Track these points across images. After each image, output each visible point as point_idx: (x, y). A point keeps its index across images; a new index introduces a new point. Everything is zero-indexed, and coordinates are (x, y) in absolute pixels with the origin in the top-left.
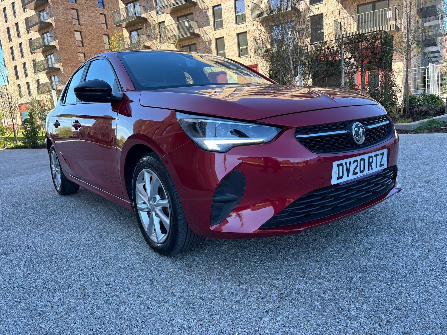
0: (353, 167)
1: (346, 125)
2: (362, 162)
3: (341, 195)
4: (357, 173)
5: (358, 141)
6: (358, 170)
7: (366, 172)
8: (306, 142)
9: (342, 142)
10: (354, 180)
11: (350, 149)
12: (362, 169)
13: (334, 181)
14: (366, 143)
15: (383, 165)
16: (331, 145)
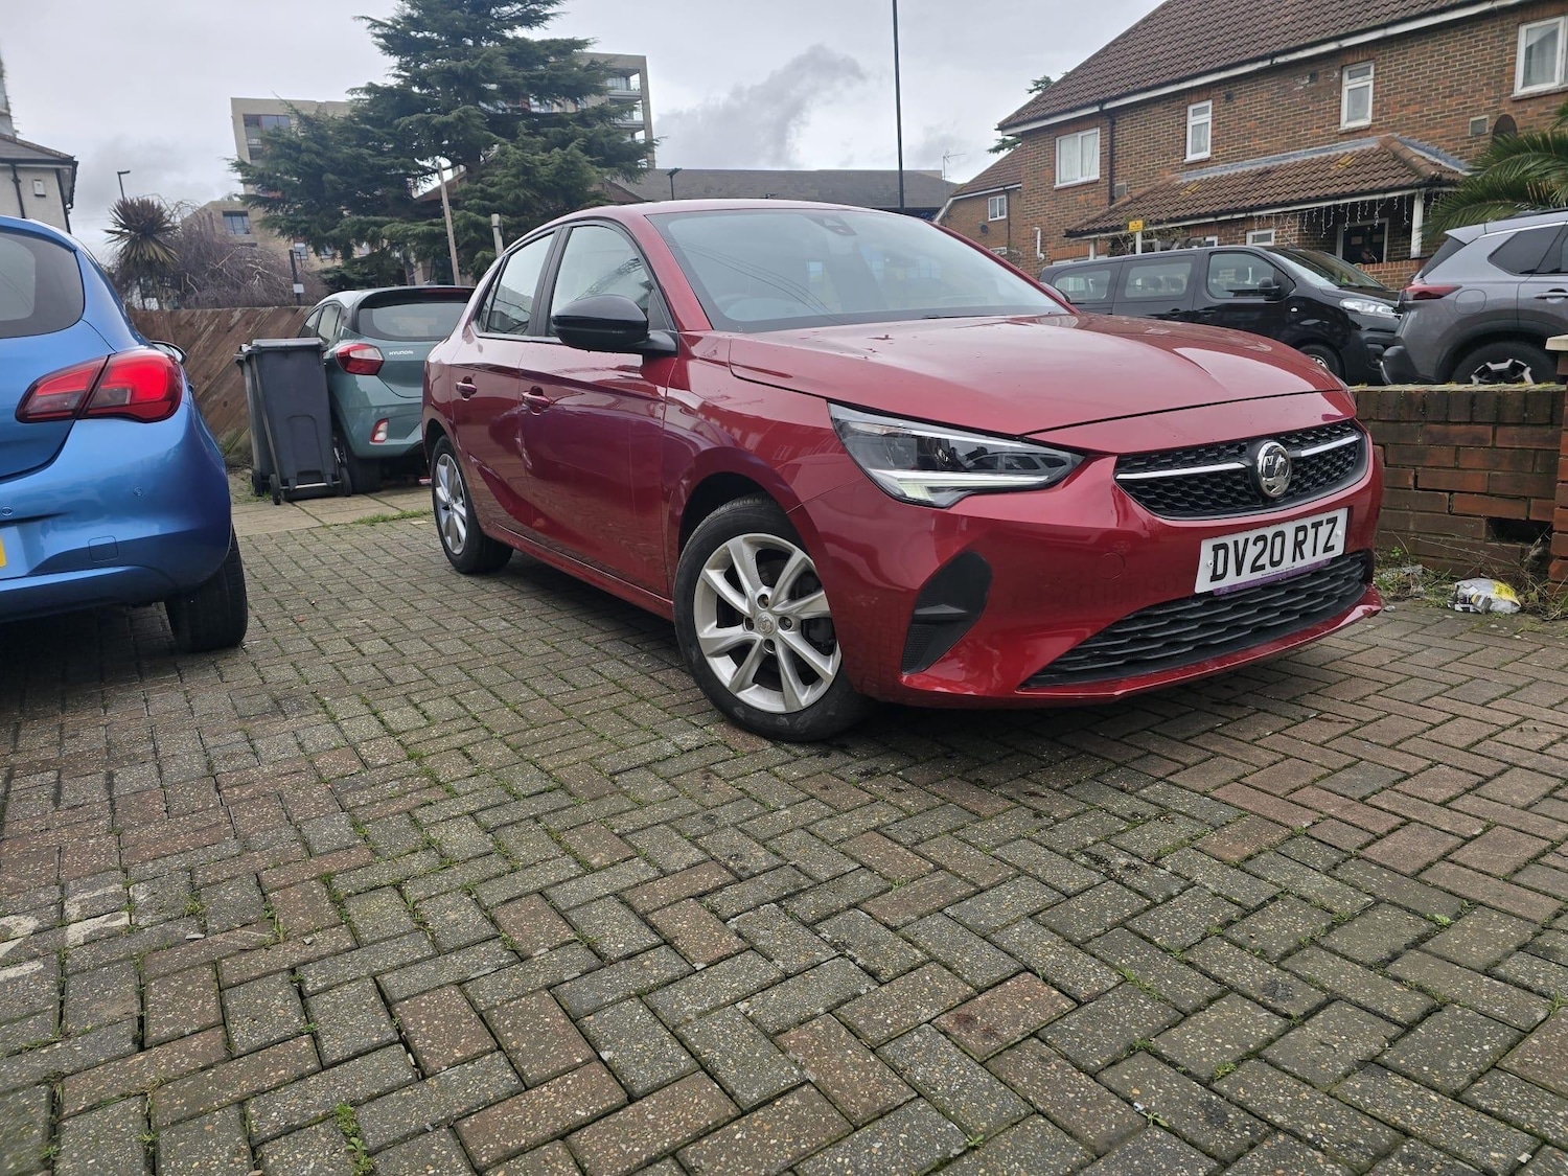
0: (1252, 551)
1: (1241, 449)
2: (1278, 540)
3: (1217, 618)
4: (1262, 567)
5: (1270, 488)
6: (1265, 559)
7: (1287, 565)
8: (1139, 491)
9: (1229, 489)
10: (1252, 585)
11: (1249, 507)
12: (1276, 558)
13: (1203, 584)
14: (1291, 494)
15: (1332, 548)
16: (1201, 498)
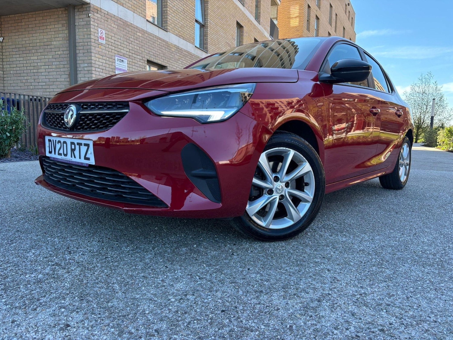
0: (58, 146)
2: (65, 145)
4: (61, 154)
6: (61, 151)
7: (69, 157)
12: (65, 153)
13: (47, 153)
15: (88, 159)
